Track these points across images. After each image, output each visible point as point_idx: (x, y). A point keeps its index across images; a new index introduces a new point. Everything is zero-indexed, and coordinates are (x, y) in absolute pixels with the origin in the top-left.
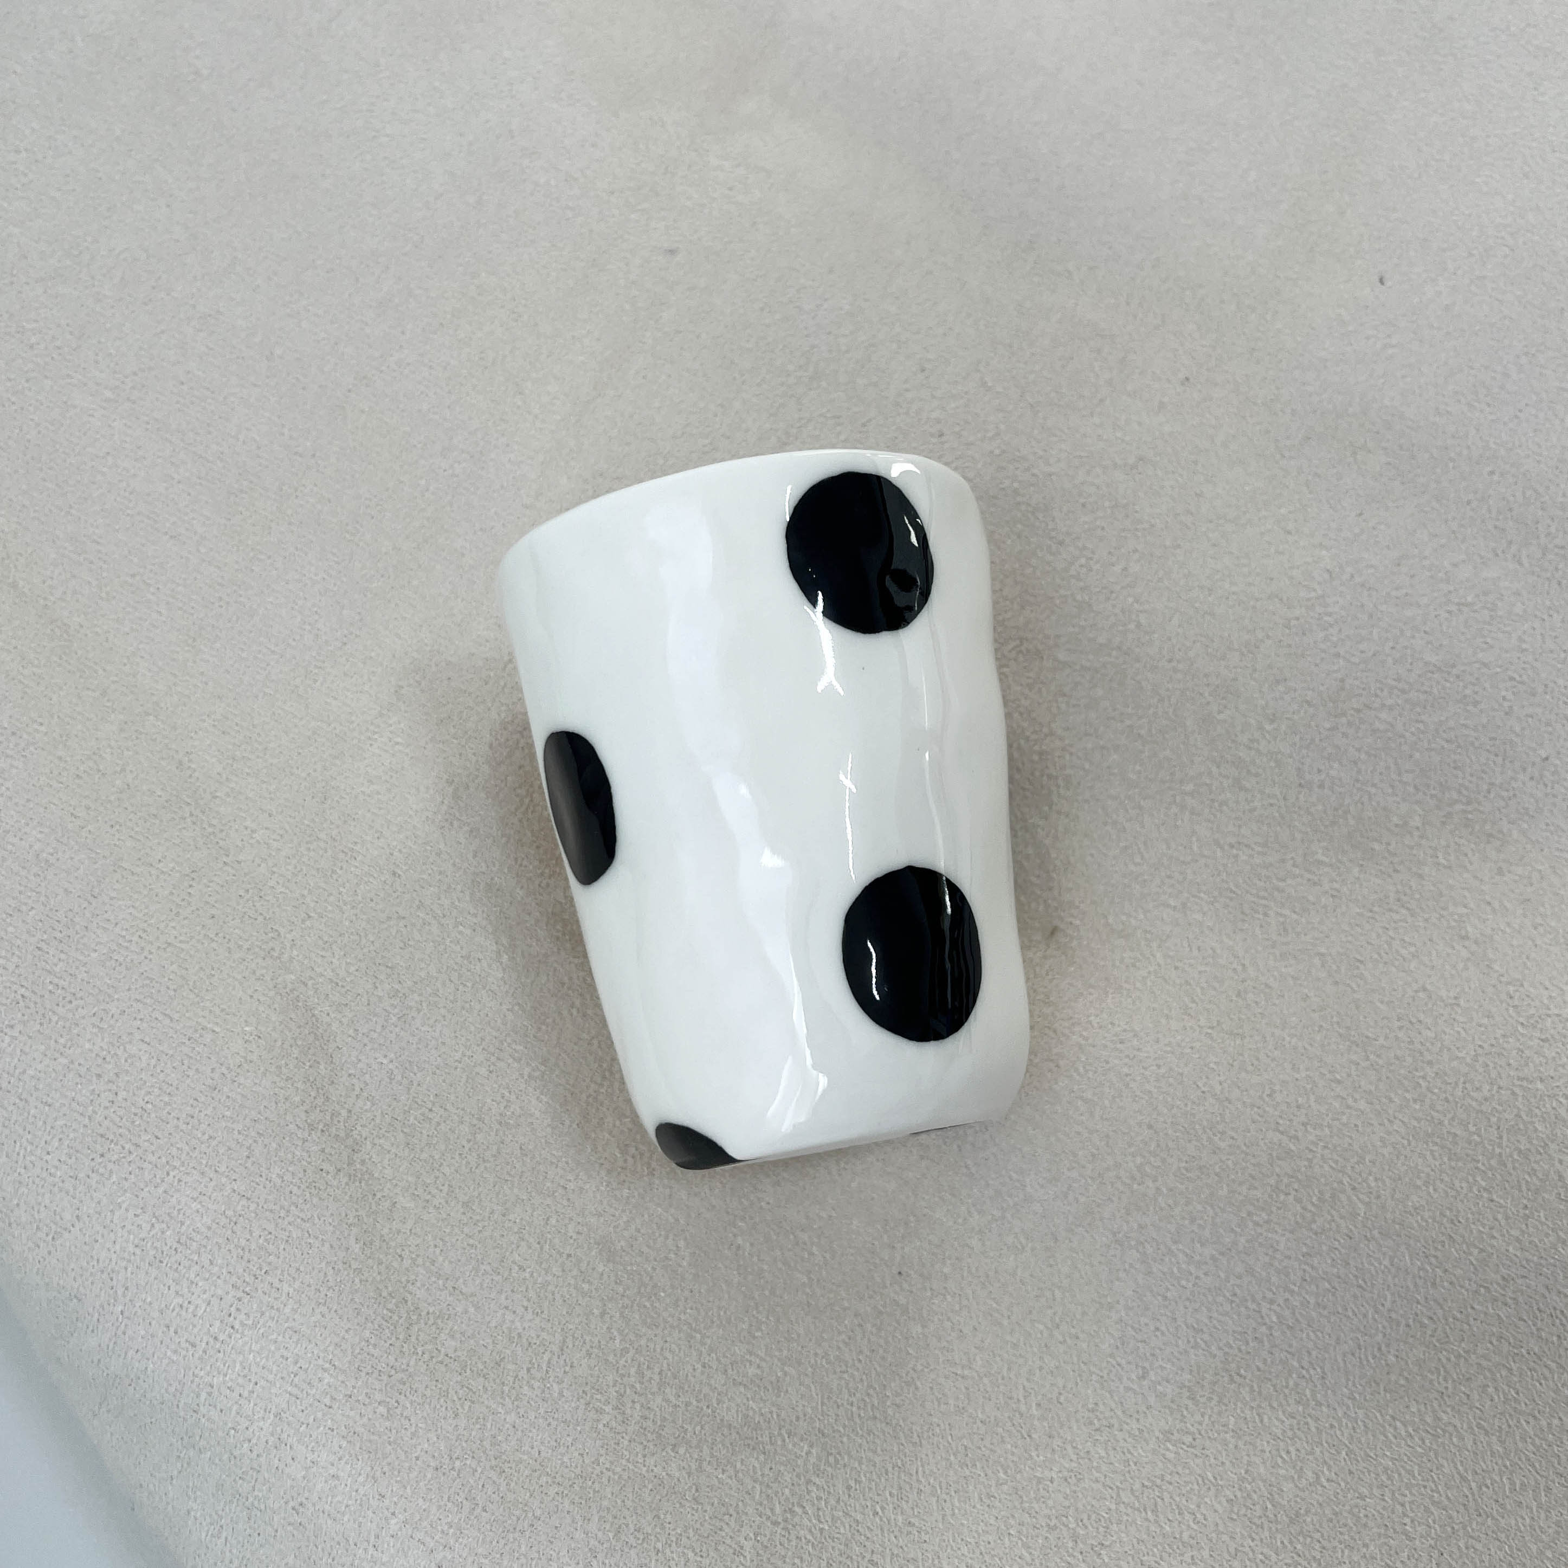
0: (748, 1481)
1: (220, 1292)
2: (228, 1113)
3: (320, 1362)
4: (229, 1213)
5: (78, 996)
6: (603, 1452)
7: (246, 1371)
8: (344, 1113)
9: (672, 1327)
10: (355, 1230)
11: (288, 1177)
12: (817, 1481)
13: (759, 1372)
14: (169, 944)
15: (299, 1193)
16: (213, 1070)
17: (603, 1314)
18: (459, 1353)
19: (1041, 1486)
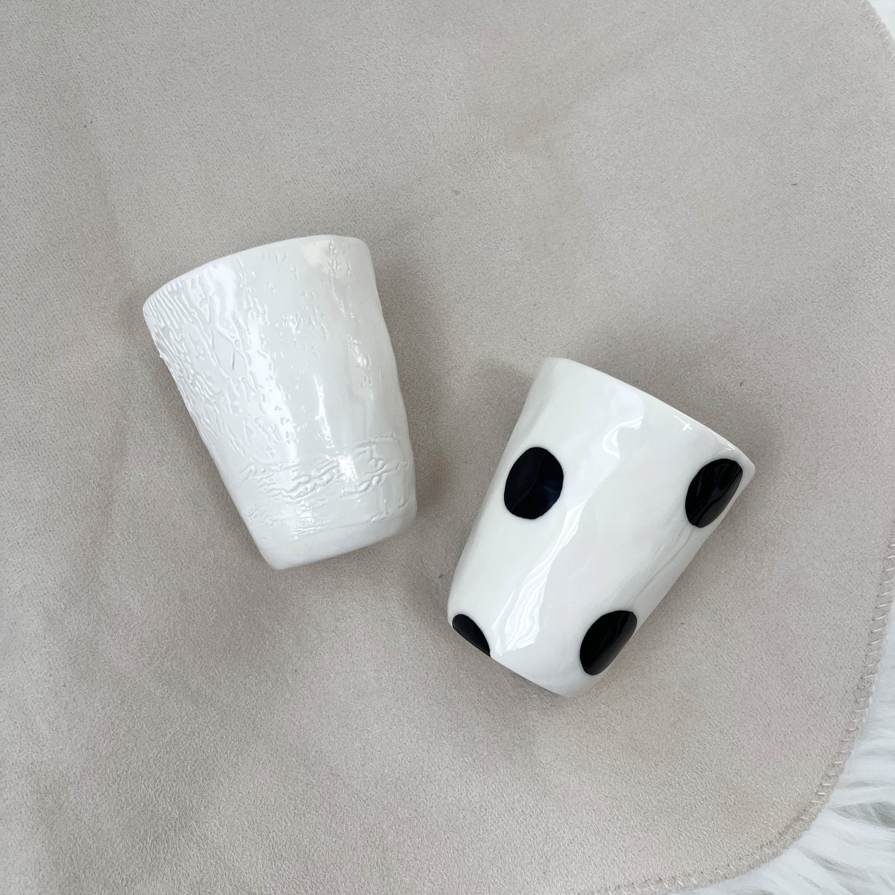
0: (184, 712)
1: (29, 528)
2: (70, 462)
3: (51, 576)
4: (50, 500)
5: (40, 382)
6: (135, 671)
7: (22, 563)
8: (115, 486)
9: (191, 640)
10: (92, 534)
11: (79, 499)
12: (211, 728)
13: (214, 675)
14: (86, 382)
15: (80, 507)
16: (75, 441)
17: (167, 619)
18: (104, 603)
19: (296, 781)
